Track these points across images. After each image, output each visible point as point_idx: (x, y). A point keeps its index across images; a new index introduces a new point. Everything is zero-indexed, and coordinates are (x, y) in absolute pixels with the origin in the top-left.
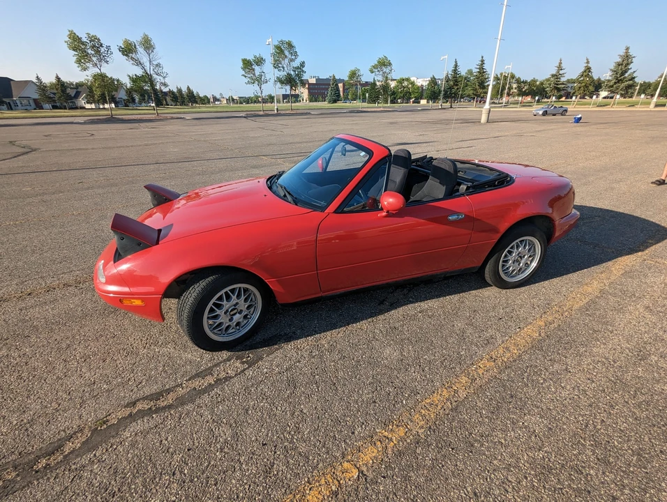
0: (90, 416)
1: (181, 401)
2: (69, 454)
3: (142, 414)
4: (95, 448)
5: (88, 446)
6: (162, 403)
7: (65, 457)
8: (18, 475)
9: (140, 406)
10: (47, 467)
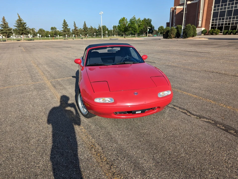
0: (196, 121)
1: (184, 109)
2: (208, 119)
3: (191, 113)
4: (204, 117)
5: (204, 118)
6: (186, 112)
7: (209, 120)
8: (218, 124)
9: (189, 114)
10: (213, 121)
